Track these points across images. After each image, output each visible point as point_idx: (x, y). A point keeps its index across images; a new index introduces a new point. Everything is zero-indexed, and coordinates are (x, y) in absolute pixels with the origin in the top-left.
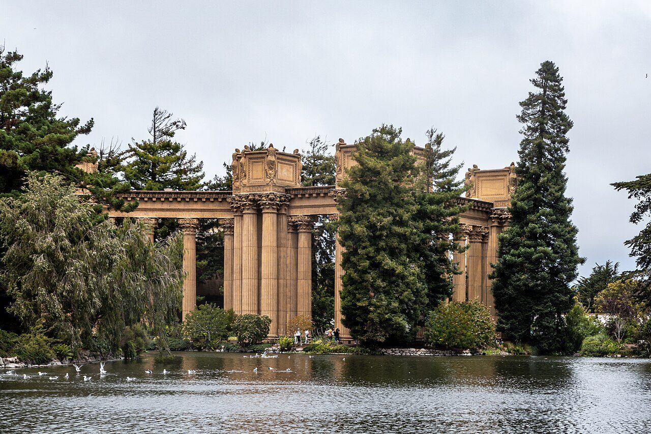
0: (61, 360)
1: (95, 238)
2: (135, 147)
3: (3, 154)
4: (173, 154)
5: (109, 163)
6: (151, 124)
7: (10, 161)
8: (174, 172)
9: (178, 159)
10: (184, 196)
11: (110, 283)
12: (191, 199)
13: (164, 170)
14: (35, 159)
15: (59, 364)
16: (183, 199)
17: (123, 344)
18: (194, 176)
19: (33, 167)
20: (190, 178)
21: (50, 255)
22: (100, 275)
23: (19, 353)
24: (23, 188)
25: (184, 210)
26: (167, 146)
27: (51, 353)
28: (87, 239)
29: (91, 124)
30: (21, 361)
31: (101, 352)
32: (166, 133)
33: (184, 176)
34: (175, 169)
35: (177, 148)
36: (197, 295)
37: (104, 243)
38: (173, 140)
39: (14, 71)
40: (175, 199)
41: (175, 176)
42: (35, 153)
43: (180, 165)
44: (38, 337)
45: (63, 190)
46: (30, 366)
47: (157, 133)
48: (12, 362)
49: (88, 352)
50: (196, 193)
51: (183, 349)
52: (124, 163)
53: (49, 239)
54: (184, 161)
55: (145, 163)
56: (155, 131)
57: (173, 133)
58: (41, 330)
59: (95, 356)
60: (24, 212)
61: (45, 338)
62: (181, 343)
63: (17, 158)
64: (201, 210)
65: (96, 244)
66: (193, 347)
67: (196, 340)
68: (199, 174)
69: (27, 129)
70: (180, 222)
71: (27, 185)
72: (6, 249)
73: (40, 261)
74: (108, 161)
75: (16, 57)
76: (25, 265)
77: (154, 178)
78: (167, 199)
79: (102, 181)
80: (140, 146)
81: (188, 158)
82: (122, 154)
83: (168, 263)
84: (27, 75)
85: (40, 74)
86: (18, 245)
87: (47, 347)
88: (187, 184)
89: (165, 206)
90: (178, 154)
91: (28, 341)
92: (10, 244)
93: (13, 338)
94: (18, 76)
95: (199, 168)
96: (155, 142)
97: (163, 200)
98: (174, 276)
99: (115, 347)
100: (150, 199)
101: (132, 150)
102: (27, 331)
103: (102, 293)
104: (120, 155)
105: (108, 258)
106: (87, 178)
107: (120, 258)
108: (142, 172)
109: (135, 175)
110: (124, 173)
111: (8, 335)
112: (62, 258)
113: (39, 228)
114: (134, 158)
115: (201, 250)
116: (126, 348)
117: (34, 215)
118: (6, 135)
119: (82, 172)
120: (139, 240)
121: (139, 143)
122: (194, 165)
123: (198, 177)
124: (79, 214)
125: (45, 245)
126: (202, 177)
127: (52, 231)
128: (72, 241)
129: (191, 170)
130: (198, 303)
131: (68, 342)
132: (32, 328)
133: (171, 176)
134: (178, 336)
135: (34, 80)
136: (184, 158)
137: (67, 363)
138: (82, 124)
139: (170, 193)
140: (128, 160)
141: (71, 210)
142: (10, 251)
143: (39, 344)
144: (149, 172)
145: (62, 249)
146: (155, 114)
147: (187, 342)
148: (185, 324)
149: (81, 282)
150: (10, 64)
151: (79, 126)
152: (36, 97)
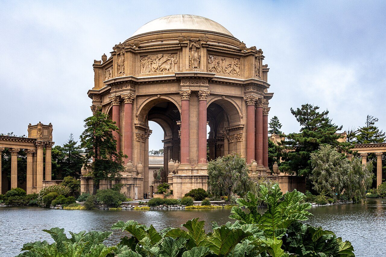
0: (330, 203)
1: (342, 164)
2: (360, 129)
3: (312, 139)
4: (374, 130)
5: (351, 135)
6: (366, 121)
7: (315, 141)
8: (375, 137)
9: (376, 132)
10: (378, 145)
11: (347, 179)
12: (380, 146)
13: (371, 137)
14: (323, 140)
15: (330, 204)
16: (377, 146)
17: (352, 197)
18: (382, 137)
19: (322, 142)
20: (380, 138)
21: (327, 170)
22: (343, 176)
23: (316, 201)
24: (319, 149)
25: (377, 150)
26: (372, 128)
27: (327, 201)
28: (339, 164)
29: (342, 127)
30: (317, 204)
31: (344, 200)
32: (371, 123)
33: (378, 138)
34: (375, 136)
35: (375, 128)
36: (383, 178)
37: (345, 166)
38: (374, 126)
39: (316, 112)
40: (374, 146)
41: (375, 138)
42: (323, 138)
43: (376, 134)
44: (322, 196)
45: (331, 150)
46: (320, 205)
47: (368, 124)
48: (314, 204)
49: (340, 200)
50: (382, 144)
51: (377, 198)
52: (356, 135)
53: (327, 165)
54: (378, 133)
55: (364, 134)
56: (367, 123)
57: (374, 123)
58: (323, 194)
59: (342, 202)
60: (319, 157)
61: (325, 197)
62: (376, 195)
63: (317, 140)
64: (384, 149)
65: (342, 166)
66: (380, 197)
67: (382, 194)
68: (384, 137)
69: (320, 130)
70: (376, 154)
71: (320, 149)
72: (313, 169)
73: (323, 172)
74: (351, 134)
75: (317, 108)
76: (319, 174)
77: (367, 139)
78: (371, 146)
79: (345, 145)
80: (362, 129)
81: (379, 131)
82: (356, 132)
83: (367, 171)
84: (320, 113)
85: (325, 112)
86: (317, 167)
87: (325, 199)
88: (379, 140)
89: (371, 149)
90: (376, 130)
91: (319, 197)
92: (314, 167)
93: (315, 197)
94: (318, 113)
95: (384, 134)
96: (367, 127)
97: (370, 147)
98: (369, 175)
99: (349, 199)
100: (365, 147)
101: (359, 130)
102: (319, 194)
103: (344, 181)
104: (355, 132)
105: (346, 171)
106: (340, 144)
107: (350, 170)
108: (363, 137)
109: (361, 139)
110: (356, 138)
111: (313, 196)
112: (331, 171)
113: (324, 162)
114: (360, 133)
115: (384, 163)
116: (353, 199)
117: (322, 158)
118: (314, 133)
119: (338, 142)
120: (357, 164)
121: (362, 128)
122: (382, 134)
123: (383, 138)
124: (337, 157)
125: (326, 167)
126: (385, 137)
127: (328, 163)
128: (334, 166)
129: (380, 135)
130: (383, 181)
131: (332, 197)
132: (320, 193)
133: (373, 138)
134: (375, 193)
135: (323, 115)
136: (378, 132)
137: (332, 204)
138: (339, 127)
139: (373, 144)
140: (358, 133)
141: (334, 156)
142: (314, 169)
143: (323, 198)
144: (365, 137)
145: (331, 168)
146: (368, 117)
147: (378, 195)
148: (377, 189)
149: (336, 179)
150: (315, 110)
151: (338, 128)
152: (323, 120)
